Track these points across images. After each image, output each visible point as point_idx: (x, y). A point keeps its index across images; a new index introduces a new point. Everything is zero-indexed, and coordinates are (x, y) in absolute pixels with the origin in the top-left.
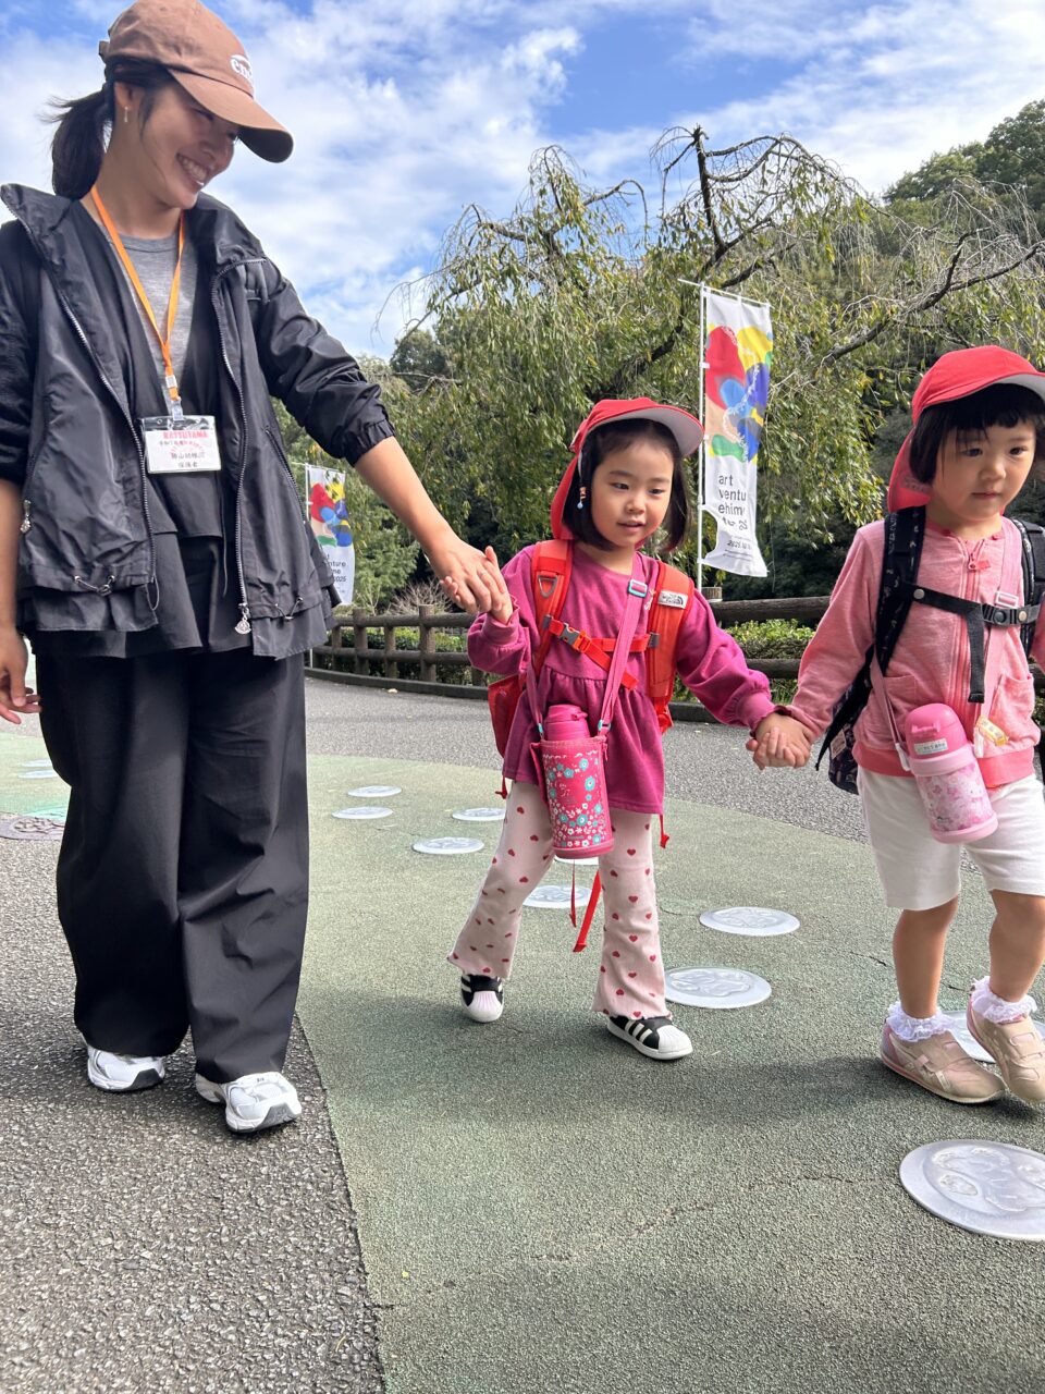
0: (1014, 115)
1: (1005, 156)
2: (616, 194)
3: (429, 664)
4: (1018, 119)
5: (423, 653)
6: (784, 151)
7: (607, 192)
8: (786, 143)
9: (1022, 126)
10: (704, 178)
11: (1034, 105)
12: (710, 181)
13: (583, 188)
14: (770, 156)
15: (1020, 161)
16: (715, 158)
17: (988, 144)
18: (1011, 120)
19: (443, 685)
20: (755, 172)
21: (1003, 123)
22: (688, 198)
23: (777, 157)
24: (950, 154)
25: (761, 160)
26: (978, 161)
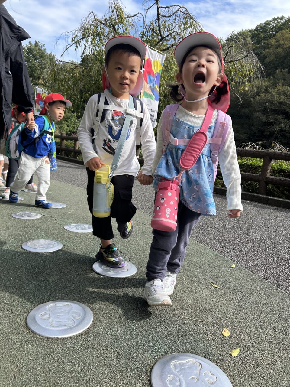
0: (263, 23)
1: (259, 34)
2: (135, 16)
3: (62, 151)
4: (264, 24)
5: (61, 147)
6: (182, 11)
7: (133, 15)
8: (183, 8)
9: (265, 26)
10: (158, 14)
11: (269, 21)
12: (160, 16)
13: (125, 12)
14: (178, 11)
15: (263, 36)
16: (162, 9)
17: (255, 30)
18: (262, 24)
19: (67, 158)
20: (173, 16)
21: (260, 24)
22: (153, 20)
23: (180, 12)
24: (245, 31)
25: (175, 13)
26: (252, 34)
